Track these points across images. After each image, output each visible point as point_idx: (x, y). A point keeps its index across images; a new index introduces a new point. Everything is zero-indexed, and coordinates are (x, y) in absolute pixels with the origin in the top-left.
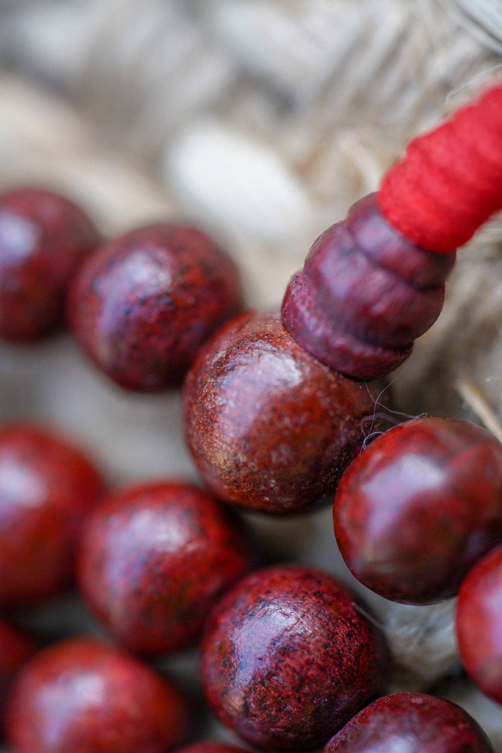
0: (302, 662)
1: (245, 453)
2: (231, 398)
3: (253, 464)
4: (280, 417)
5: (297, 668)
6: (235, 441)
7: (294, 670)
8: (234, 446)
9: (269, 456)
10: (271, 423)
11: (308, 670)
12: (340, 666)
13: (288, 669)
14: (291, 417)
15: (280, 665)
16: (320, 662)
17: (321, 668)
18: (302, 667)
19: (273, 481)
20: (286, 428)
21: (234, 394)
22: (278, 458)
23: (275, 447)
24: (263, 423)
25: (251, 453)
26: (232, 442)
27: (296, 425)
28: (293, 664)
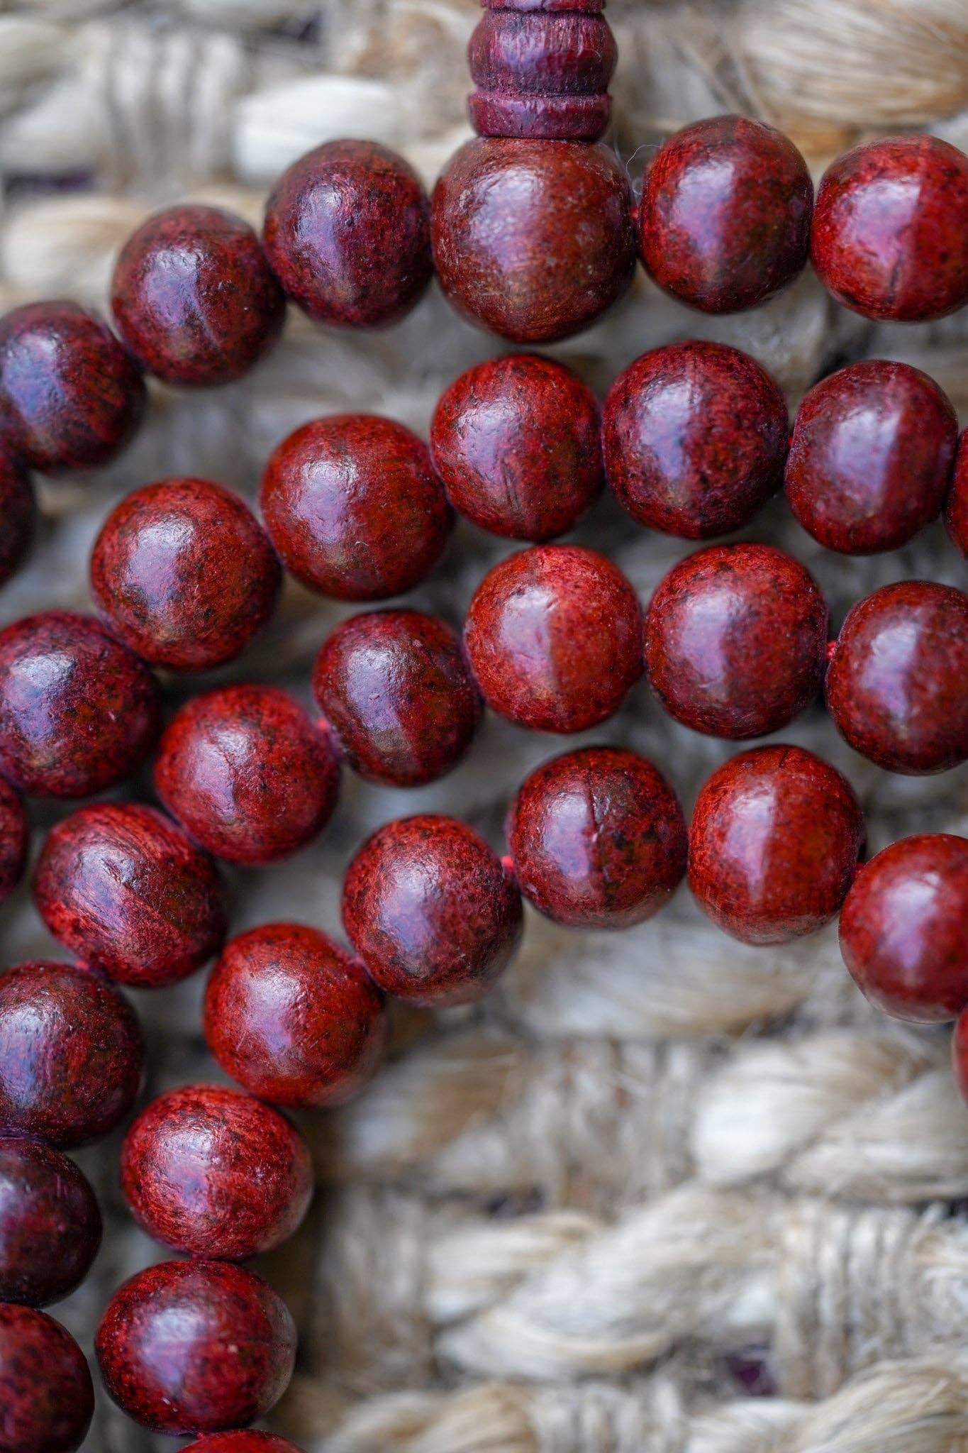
0: (726, 400)
1: (553, 254)
2: (507, 215)
3: (565, 260)
4: (562, 200)
5: (728, 409)
6: (537, 250)
7: (725, 412)
8: (538, 256)
9: (576, 243)
10: (559, 210)
11: (736, 404)
12: (756, 388)
13: (721, 415)
14: (571, 195)
15: (710, 416)
16: (740, 392)
17: (744, 397)
18: (729, 405)
19: (590, 267)
20: (574, 206)
21: (507, 211)
22: (583, 240)
23: (576, 230)
24: (552, 214)
25: (557, 252)
26: (534, 253)
27: (580, 198)
28: (721, 407)
